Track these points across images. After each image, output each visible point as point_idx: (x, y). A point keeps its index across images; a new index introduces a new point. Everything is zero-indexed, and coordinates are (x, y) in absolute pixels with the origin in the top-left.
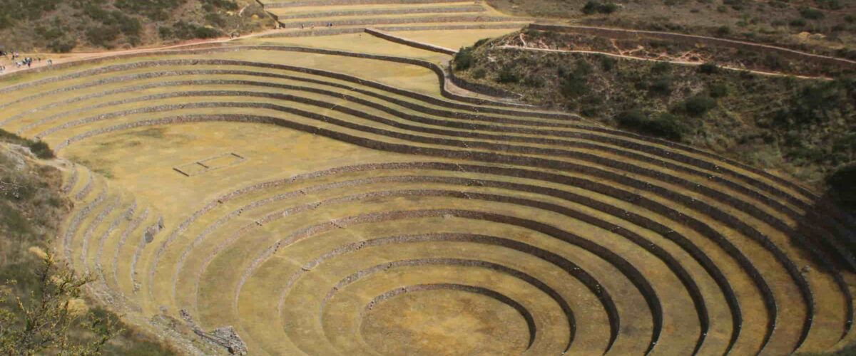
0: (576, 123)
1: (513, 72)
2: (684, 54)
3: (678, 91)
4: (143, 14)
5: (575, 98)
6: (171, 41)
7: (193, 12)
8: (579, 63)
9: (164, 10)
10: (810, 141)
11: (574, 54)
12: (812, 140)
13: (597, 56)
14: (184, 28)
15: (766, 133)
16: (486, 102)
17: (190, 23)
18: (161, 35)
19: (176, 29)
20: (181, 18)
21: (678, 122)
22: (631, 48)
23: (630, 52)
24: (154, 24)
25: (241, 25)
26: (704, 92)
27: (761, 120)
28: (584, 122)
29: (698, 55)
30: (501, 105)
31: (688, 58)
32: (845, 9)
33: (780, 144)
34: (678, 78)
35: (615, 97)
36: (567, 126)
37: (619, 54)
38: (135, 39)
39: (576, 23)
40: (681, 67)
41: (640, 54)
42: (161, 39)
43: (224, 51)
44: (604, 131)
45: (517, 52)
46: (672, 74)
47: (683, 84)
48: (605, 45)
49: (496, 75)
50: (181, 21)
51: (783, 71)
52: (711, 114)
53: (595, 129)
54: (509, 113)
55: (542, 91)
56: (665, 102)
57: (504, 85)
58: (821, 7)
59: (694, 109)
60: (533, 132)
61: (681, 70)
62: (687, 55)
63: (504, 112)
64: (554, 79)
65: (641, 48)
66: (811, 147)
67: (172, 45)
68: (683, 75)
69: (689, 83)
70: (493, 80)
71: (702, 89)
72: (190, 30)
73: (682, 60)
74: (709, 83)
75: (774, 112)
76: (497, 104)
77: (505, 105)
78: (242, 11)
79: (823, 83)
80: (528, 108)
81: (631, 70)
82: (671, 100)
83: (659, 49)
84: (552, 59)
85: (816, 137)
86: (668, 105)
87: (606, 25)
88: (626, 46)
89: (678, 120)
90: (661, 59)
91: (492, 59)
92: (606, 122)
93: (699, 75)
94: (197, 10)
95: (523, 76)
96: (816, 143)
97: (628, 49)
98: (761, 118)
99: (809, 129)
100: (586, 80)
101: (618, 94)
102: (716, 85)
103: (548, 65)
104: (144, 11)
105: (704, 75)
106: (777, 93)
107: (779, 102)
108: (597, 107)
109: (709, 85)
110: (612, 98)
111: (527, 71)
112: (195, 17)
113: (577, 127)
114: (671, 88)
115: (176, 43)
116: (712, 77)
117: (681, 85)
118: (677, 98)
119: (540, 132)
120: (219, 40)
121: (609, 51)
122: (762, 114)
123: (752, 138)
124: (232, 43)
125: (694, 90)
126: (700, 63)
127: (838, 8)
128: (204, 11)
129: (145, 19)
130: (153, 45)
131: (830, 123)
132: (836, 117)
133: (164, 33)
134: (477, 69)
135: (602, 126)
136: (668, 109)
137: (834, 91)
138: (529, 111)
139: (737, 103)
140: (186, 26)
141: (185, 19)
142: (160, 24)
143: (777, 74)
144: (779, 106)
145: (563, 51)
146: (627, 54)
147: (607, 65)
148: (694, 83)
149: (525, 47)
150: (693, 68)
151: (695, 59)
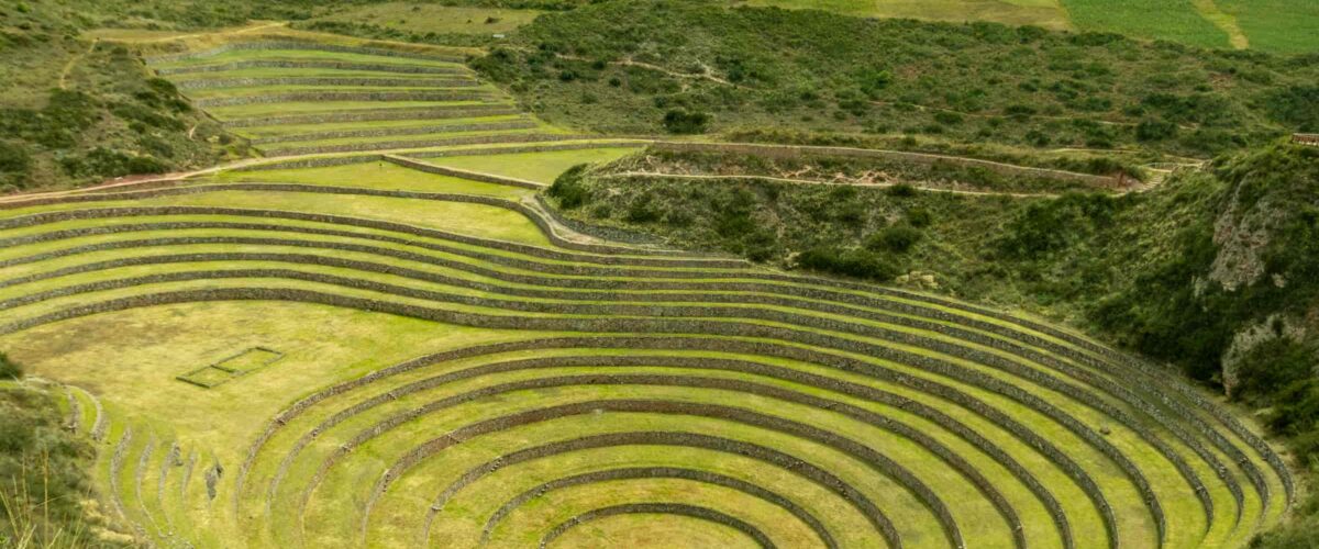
0: (745, 270)
1: (649, 208)
2: (866, 174)
3: (870, 221)
4: (28, 139)
5: (739, 237)
6: (88, 179)
7: (117, 134)
8: (735, 191)
9: (67, 131)
10: (1050, 273)
11: (726, 181)
12: (1054, 272)
13: (757, 182)
14: (107, 160)
15: (994, 267)
16: (619, 251)
17: (115, 152)
18: (67, 170)
19: (94, 161)
20: (99, 144)
21: (880, 259)
22: (798, 169)
23: (797, 174)
24: (50, 154)
25: (197, 153)
26: (901, 221)
27: (982, 252)
28: (756, 269)
29: (883, 174)
30: (641, 253)
31: (871, 178)
32: (984, 111)
33: (1014, 279)
34: (866, 204)
35: (790, 233)
36: (735, 276)
37: (783, 177)
38: (22, 177)
39: (720, 138)
40: (867, 190)
41: (809, 175)
42: (68, 177)
43: (179, 194)
44: (785, 279)
45: (650, 180)
46: (858, 200)
47: (875, 211)
48: (763, 167)
49: (626, 213)
50: (100, 148)
51: (994, 188)
52: (919, 248)
53: (772, 277)
54: (654, 263)
55: (693, 231)
56: (857, 235)
57: (638, 226)
58: (956, 110)
59: (899, 244)
60: (692, 286)
61: (869, 194)
62: (870, 175)
63: (648, 263)
64: (705, 215)
65: (809, 168)
66: (1056, 280)
67: (88, 186)
68: (873, 200)
69: (882, 210)
70: (622, 220)
71: (899, 217)
72: (118, 162)
73: (864, 181)
74: (906, 209)
75: (997, 241)
76: (635, 252)
77: (647, 254)
78: (191, 132)
79: (1048, 201)
80: (678, 255)
81: (803, 197)
82: (865, 233)
83: (833, 168)
84: (698, 187)
85: (1058, 268)
86: (862, 240)
87: (759, 141)
88: (791, 165)
89: (880, 258)
90: (838, 181)
91: (614, 191)
92: (785, 267)
93: (891, 199)
94: (122, 131)
95: (663, 212)
96: (1058, 275)
97: (793, 170)
98: (982, 248)
99: (1045, 258)
100: (747, 214)
101: (792, 230)
102: (913, 211)
103: (695, 196)
104: (28, 134)
105: (899, 199)
106: (994, 216)
107: (1000, 227)
108: (769, 248)
109: (906, 211)
110: (786, 235)
111: (666, 205)
112: (123, 142)
113: (749, 276)
114: (861, 217)
115: (96, 183)
116: (907, 202)
117: (873, 212)
118: (871, 231)
119: (700, 286)
120: (168, 177)
121: (768, 174)
122: (982, 243)
123: (978, 274)
124: (190, 180)
125: (890, 219)
126: (887, 184)
127: (977, 110)
128: (134, 132)
129: (35, 145)
130: (56, 187)
131: (1070, 249)
132: (1075, 242)
133: (71, 167)
134: (596, 205)
135: (781, 273)
136: (862, 244)
137: (1066, 209)
138: (680, 259)
139: (946, 232)
140: (110, 156)
141: (106, 145)
142: (61, 154)
143: (987, 193)
144: (1002, 233)
145: (710, 176)
146: (793, 176)
147: (772, 193)
148: (887, 210)
149: (657, 174)
150: (883, 191)
151: (881, 179)
